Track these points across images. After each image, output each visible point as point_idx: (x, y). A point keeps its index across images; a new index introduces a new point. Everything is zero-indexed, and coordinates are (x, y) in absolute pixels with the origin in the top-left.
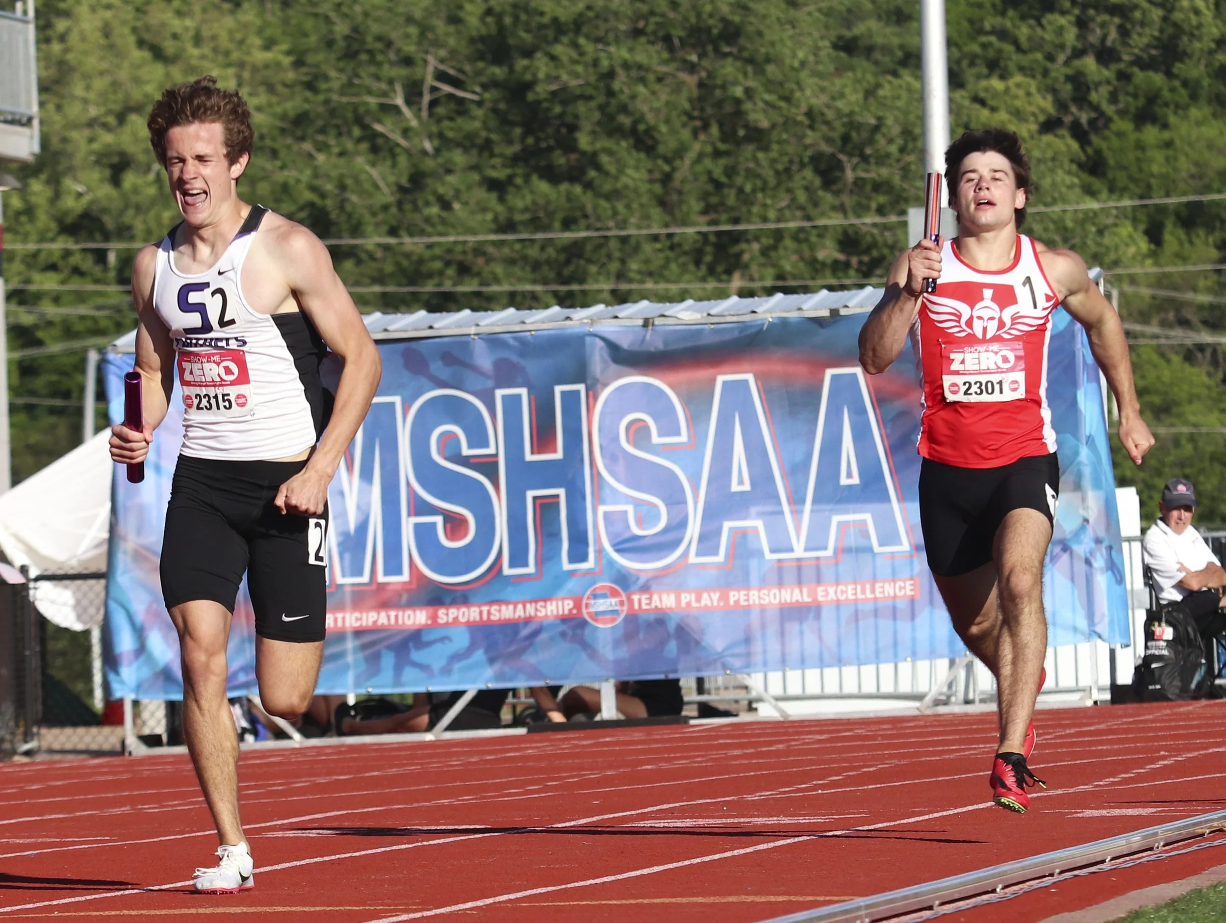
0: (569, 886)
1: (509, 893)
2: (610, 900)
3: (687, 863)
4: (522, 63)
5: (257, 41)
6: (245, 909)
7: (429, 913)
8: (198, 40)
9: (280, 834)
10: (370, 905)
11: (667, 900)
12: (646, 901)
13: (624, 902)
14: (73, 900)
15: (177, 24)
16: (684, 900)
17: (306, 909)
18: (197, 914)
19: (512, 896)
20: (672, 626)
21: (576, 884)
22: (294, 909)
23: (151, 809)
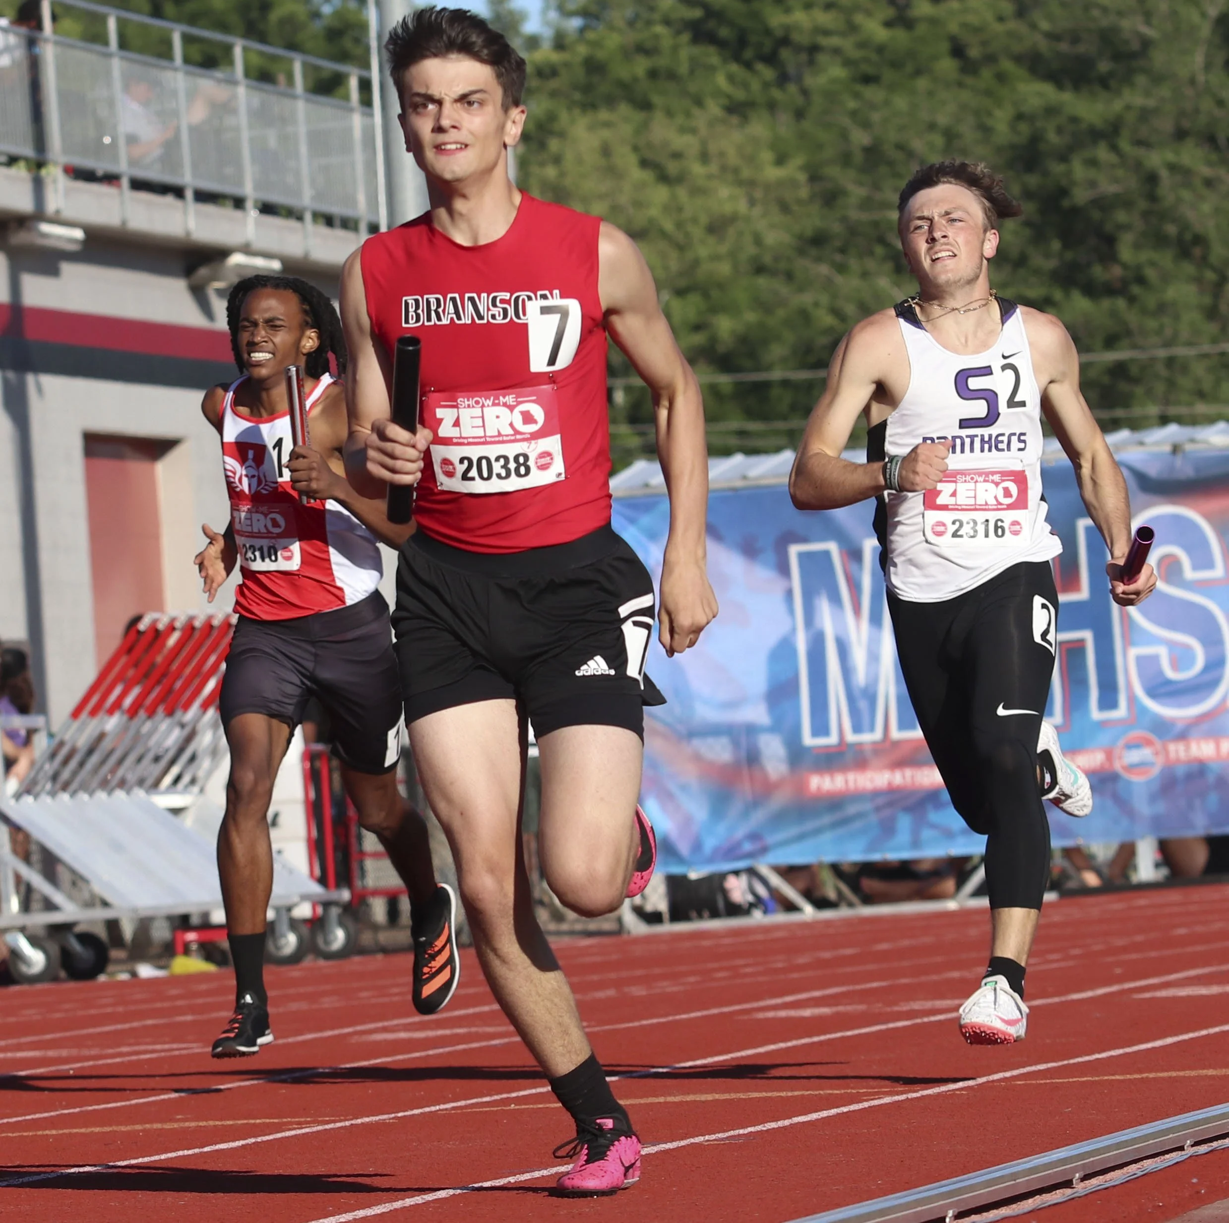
0: (1072, 1061)
1: (1005, 1071)
2: (1113, 1075)
3: (1204, 1032)
4: (1057, 168)
5: (767, 156)
6: (717, 1096)
7: (914, 1095)
8: (704, 157)
9: (770, 1014)
10: (852, 1088)
11: (1174, 1074)
12: (1152, 1075)
13: (1128, 1077)
14: (533, 1091)
15: (680, 142)
16: (1193, 1073)
17: (783, 1094)
18: (665, 1103)
19: (1008, 1074)
20: (1211, 778)
21: (1080, 1060)
22: (769, 1094)
23: (638, 991)
